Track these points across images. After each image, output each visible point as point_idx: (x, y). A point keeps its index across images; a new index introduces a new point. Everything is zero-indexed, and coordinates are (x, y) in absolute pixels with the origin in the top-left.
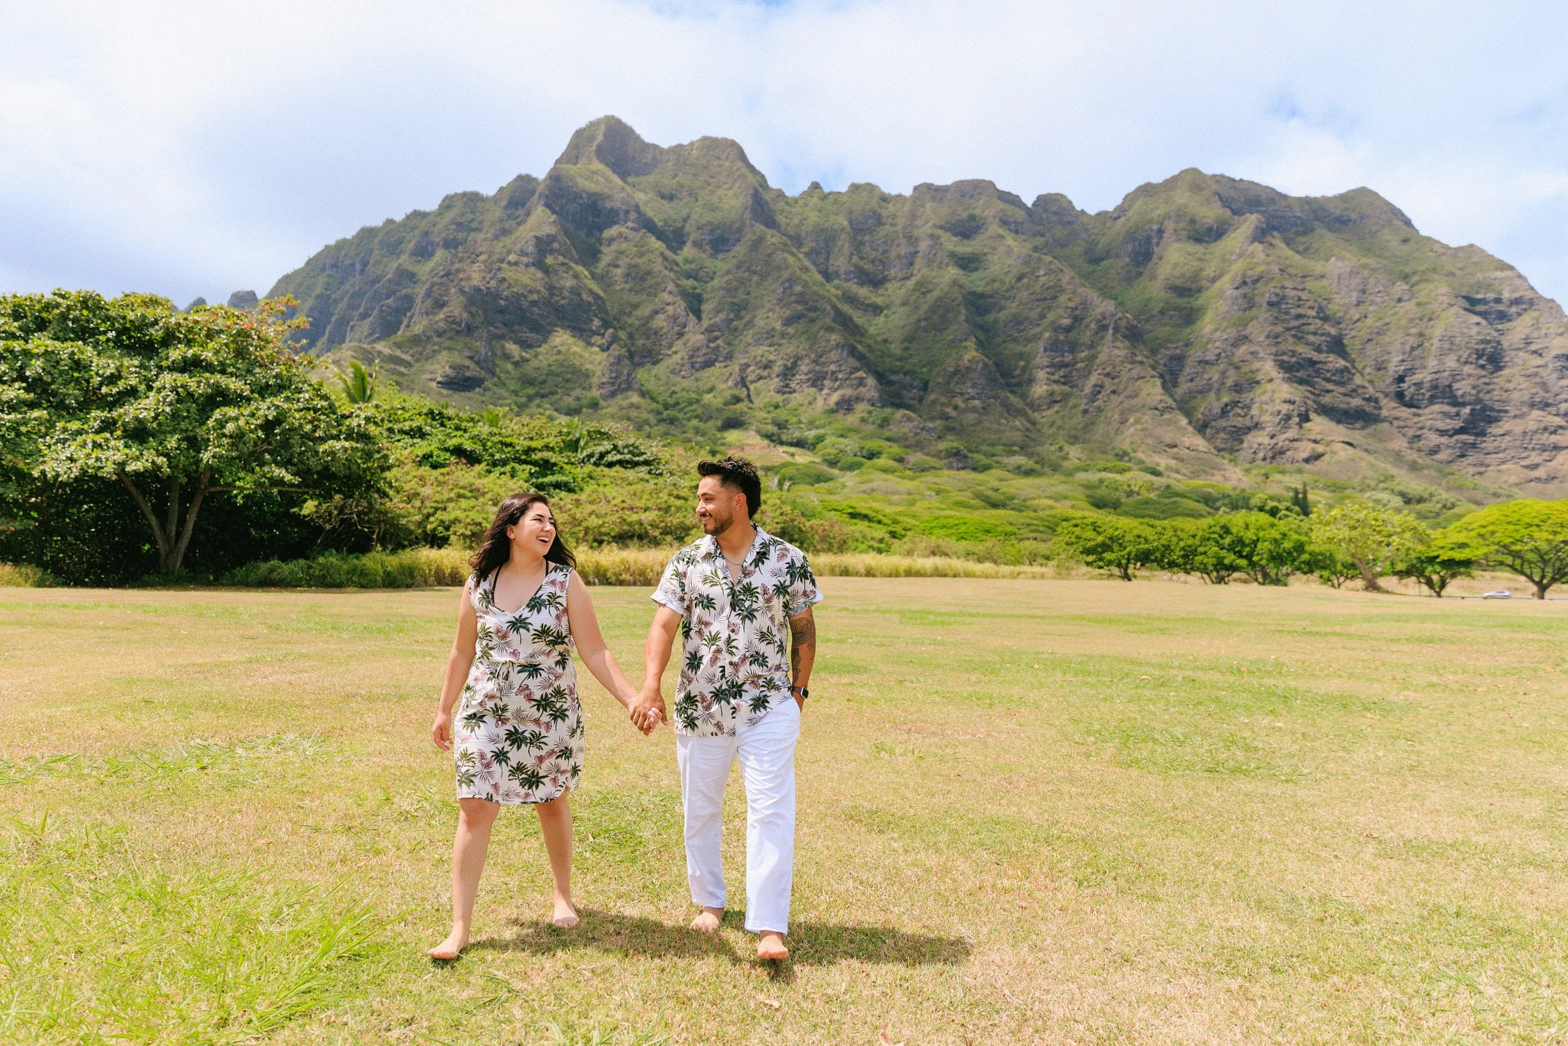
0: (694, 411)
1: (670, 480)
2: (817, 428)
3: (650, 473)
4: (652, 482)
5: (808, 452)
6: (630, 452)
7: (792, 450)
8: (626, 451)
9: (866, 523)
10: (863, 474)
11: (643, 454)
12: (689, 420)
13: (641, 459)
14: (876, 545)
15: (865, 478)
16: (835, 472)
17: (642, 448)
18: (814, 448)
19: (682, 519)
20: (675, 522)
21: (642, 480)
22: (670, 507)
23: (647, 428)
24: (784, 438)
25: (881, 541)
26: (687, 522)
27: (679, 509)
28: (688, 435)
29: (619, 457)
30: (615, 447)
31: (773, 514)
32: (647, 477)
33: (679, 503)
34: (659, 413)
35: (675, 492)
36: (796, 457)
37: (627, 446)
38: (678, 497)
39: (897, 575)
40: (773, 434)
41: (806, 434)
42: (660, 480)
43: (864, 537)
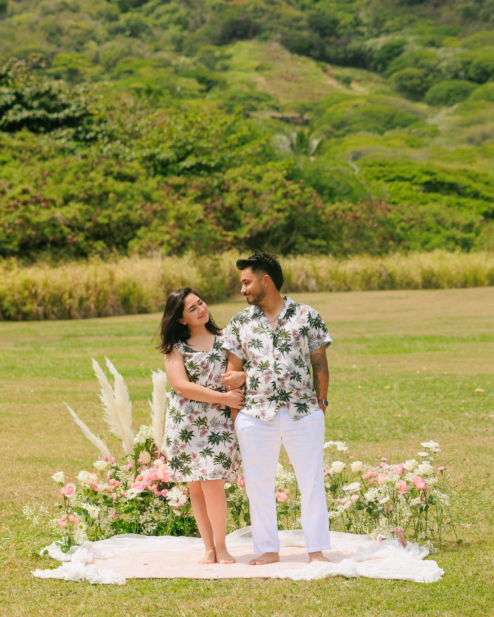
0: (174, 11)
1: (108, 149)
2: (387, 32)
3: (76, 138)
4: (80, 152)
5: (375, 76)
6: (42, 106)
7: (347, 72)
8: (36, 104)
9: (453, 198)
10: (469, 108)
11: (65, 106)
12: (165, 27)
13: (61, 115)
14: (460, 235)
15: (471, 116)
16: (422, 107)
17: (63, 98)
18: (385, 67)
19: (126, 212)
20: (116, 217)
21: (62, 151)
22: (106, 194)
23: (92, 46)
24: (331, 51)
25: (469, 227)
26: (134, 216)
27: (120, 197)
28: (165, 55)
29: (26, 114)
30: (19, 97)
31: (272, 197)
32: (72, 144)
33: (121, 187)
34: (112, 18)
35: (116, 169)
36: (354, 85)
37: (38, 96)
38: (121, 177)
39: (477, 283)
40: (311, 47)
41: (369, 43)
42: (93, 150)
43: (439, 222)
